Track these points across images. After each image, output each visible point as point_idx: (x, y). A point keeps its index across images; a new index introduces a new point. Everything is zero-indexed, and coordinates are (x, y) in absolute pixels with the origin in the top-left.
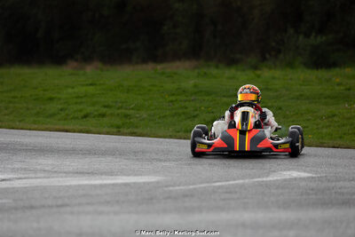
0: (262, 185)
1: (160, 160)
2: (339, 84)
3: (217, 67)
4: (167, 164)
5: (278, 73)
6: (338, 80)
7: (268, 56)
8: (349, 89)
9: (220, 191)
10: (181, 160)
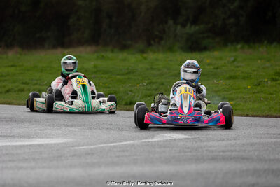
0: (148, 145)
1: (68, 126)
2: (209, 64)
3: (112, 51)
4: (73, 129)
5: (160, 56)
6: (208, 61)
7: (152, 42)
8: (217, 68)
9: (115, 150)
10: (84, 125)
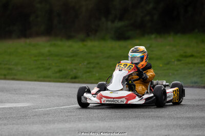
3: (61, 40)
4: (34, 96)
7: (90, 34)
9: (65, 111)
10: (42, 93)
